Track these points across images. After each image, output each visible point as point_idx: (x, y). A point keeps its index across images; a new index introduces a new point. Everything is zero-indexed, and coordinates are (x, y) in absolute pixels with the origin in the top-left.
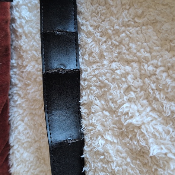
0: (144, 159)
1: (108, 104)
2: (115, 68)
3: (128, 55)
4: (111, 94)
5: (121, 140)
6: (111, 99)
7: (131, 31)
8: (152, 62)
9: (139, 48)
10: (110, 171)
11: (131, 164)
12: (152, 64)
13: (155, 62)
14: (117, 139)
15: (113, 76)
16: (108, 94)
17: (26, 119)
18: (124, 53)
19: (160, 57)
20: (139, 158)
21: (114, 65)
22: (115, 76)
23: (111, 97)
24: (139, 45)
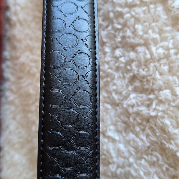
0: (152, 156)
1: (110, 96)
2: (118, 56)
3: (134, 38)
4: (115, 84)
5: (124, 137)
6: (114, 90)
7: (137, 11)
8: (162, 44)
9: (146, 29)
10: (110, 174)
11: (135, 165)
12: (162, 47)
13: (165, 44)
14: (119, 136)
15: (117, 65)
16: (111, 84)
17: (18, 117)
18: (129, 37)
19: (171, 39)
20: (145, 157)
21: (118, 52)
22: (119, 65)
23: (115, 87)
24: (146, 26)
